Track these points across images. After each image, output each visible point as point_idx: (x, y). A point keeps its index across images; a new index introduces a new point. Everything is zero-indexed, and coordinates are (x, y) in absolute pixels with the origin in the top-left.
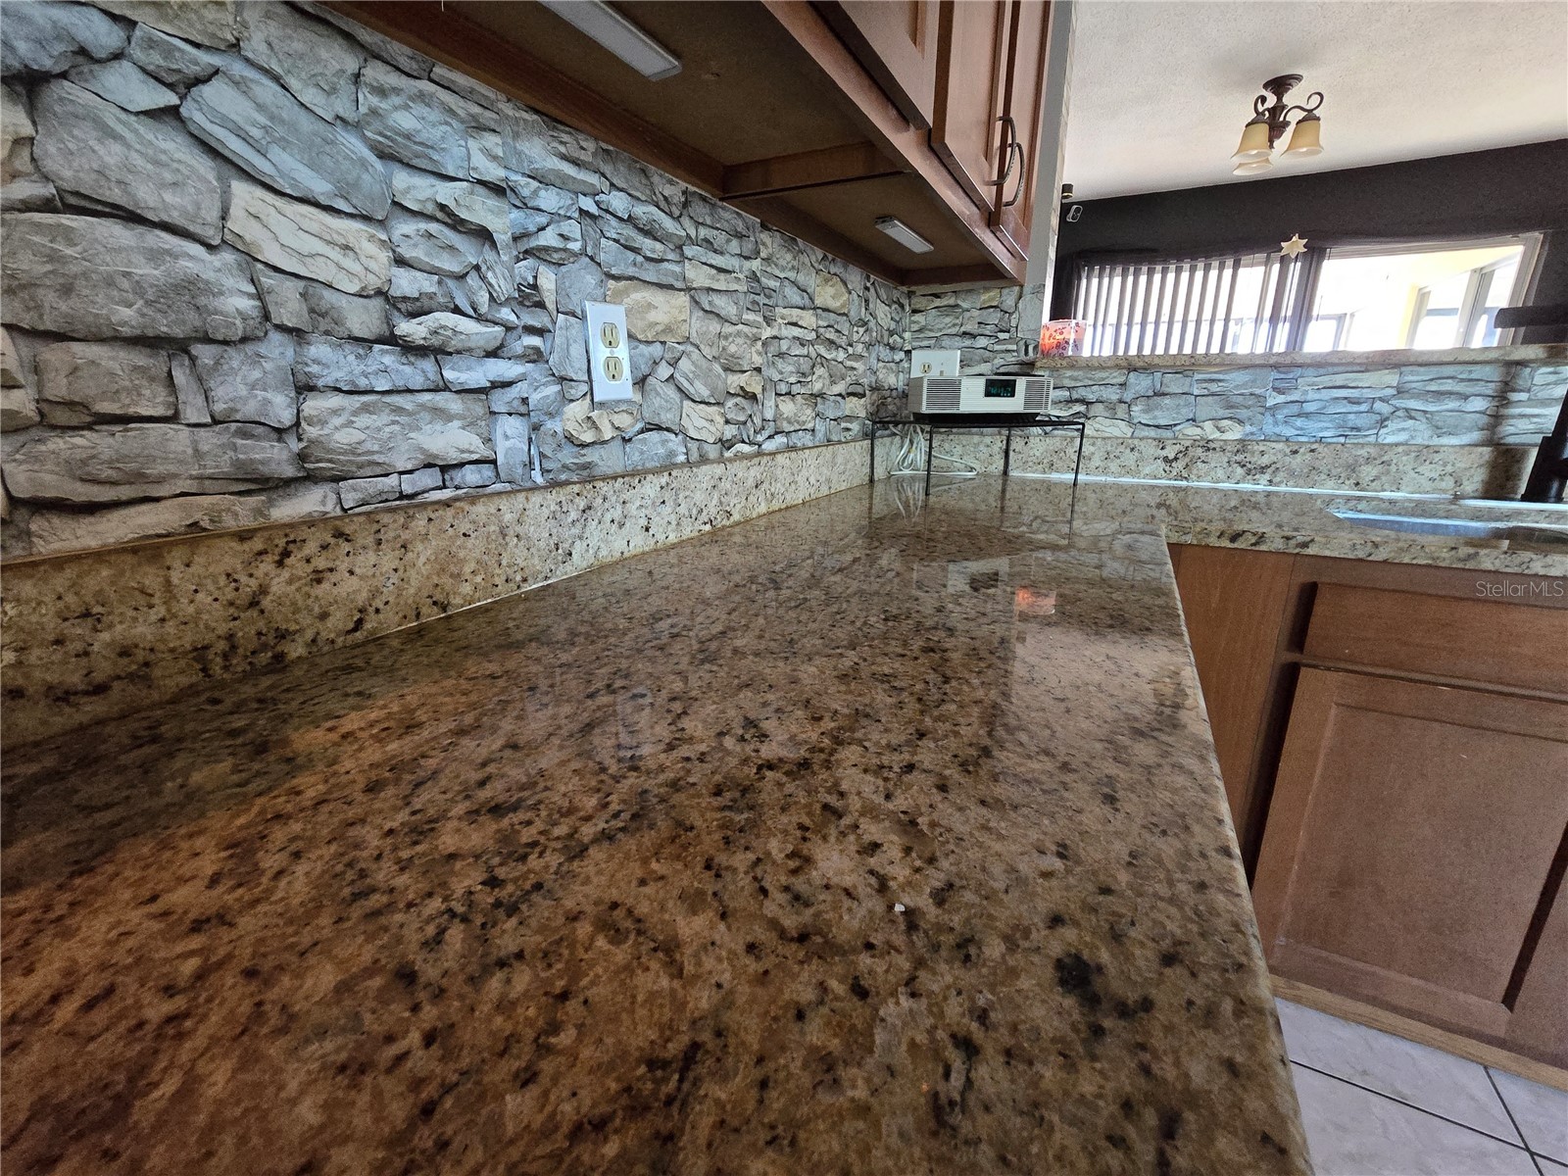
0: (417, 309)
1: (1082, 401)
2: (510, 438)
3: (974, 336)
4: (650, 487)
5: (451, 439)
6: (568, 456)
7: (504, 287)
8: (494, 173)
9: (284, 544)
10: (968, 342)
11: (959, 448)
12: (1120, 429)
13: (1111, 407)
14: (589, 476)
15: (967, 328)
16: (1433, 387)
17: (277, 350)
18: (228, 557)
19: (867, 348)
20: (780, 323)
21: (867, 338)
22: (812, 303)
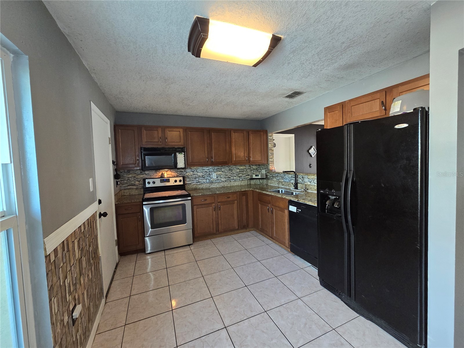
0: (204, 176)
2: (208, 181)
4: (217, 184)
5: (205, 181)
6: (211, 182)
7: (208, 174)
8: (208, 169)
9: (197, 185)
11: (263, 181)
13: (275, 177)
14: (213, 183)
17: (198, 178)
18: (196, 185)
19: (251, 171)
20: (234, 172)
21: (250, 170)
22: (239, 169)
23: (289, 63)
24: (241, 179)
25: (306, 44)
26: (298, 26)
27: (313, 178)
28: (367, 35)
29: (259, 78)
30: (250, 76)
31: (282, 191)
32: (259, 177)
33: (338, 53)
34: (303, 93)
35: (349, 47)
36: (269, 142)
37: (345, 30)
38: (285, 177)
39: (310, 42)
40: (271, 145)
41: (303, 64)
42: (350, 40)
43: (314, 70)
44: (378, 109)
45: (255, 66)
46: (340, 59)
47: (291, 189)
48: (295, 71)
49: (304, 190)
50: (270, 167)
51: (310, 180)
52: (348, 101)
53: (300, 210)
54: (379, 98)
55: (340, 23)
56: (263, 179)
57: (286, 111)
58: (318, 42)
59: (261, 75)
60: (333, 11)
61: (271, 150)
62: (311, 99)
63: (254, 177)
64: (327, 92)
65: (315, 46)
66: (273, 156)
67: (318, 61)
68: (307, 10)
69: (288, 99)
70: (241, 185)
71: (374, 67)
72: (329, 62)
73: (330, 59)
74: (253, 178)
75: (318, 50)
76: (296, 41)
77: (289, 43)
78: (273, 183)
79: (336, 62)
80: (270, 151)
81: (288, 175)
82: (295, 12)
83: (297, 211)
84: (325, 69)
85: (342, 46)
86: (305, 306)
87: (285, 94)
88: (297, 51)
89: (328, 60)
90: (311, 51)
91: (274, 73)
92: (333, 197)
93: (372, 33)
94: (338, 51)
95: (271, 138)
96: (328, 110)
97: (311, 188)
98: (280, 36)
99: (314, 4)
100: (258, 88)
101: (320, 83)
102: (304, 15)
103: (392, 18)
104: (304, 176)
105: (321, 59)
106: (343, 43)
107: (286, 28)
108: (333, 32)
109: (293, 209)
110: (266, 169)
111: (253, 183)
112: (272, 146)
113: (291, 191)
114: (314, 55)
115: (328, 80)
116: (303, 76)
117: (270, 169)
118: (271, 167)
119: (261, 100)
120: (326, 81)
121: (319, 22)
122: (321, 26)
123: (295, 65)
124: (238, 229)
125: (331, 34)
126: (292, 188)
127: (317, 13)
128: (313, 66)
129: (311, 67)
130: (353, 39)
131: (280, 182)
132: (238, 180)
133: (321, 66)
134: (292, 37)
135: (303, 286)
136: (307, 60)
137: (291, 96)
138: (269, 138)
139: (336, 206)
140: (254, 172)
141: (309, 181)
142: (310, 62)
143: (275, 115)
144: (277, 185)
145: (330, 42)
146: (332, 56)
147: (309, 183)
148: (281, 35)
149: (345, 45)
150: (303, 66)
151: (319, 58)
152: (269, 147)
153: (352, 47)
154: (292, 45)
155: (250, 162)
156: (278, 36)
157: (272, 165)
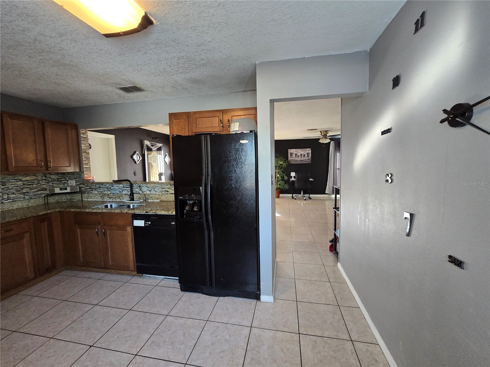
1: (91, 188)
3: (76, 178)
10: (76, 179)
11: (76, 196)
12: (96, 192)
13: (95, 189)
15: (75, 177)
16: (126, 186)
19: (47, 183)
20: (8, 185)
21: (47, 181)
22: (21, 180)
23: (146, 53)
24: (27, 197)
25: (173, 43)
26: (176, 22)
27: (153, 186)
28: (219, 63)
29: (96, 52)
30: (82, 42)
31: (111, 206)
32: (68, 190)
33: (195, 66)
34: (143, 91)
35: (204, 65)
36: (82, 142)
37: (209, 50)
38: (112, 188)
39: (178, 43)
40: (84, 146)
41: (160, 61)
42: (208, 60)
43: (167, 71)
44: (217, 125)
45: (108, 36)
46: (193, 72)
47: (124, 201)
48: (147, 64)
49: (144, 200)
50: (85, 176)
51: (150, 189)
52: (193, 113)
53: (150, 223)
54: (218, 117)
55: (208, 42)
56: (76, 193)
57: (111, 104)
58: (184, 47)
59: (101, 50)
60: (209, 29)
61: (85, 152)
62: (148, 100)
63: (57, 190)
64: (167, 97)
65: (180, 49)
66: (89, 161)
67: (175, 65)
68: (191, 13)
69: (122, 92)
70: (28, 207)
71: (212, 89)
72: (184, 70)
73: (185, 68)
74: (55, 193)
75: (181, 55)
76: (165, 34)
77: (158, 32)
78: (93, 197)
79: (188, 73)
80: (84, 154)
81: (118, 185)
82: (180, 7)
83: (146, 225)
84: (177, 75)
85: (200, 61)
86: (176, 319)
87: (120, 85)
88: (162, 45)
89: (184, 68)
90: (174, 52)
91: (121, 55)
92: (191, 202)
93: (223, 63)
94: (195, 64)
95: (84, 136)
96: (173, 116)
97: (151, 198)
98: (152, 19)
99: (199, 12)
100: (86, 64)
101: (165, 87)
102: (186, 16)
103: (238, 59)
104: (141, 185)
105: (178, 65)
106: (202, 59)
107: (163, 16)
108: (200, 46)
109: (139, 223)
110: (78, 179)
111: (54, 201)
112: (86, 148)
113: (126, 203)
114: (175, 57)
115: (174, 87)
116: (153, 73)
117: (85, 178)
118: (87, 176)
119: (82, 81)
120: (172, 86)
121: (194, 30)
122: (195, 35)
123: (151, 58)
124: (35, 278)
125: (198, 46)
126: (126, 200)
127: (197, 22)
128: (168, 68)
129: (165, 68)
130: (210, 61)
131: (104, 194)
132: (22, 199)
133: (175, 71)
134: (164, 29)
135: (165, 301)
136: (166, 59)
137: (127, 90)
138: (82, 136)
139: (196, 210)
140: (53, 184)
141: (148, 190)
142: (168, 62)
143: (93, 106)
144: (99, 199)
145: (193, 53)
146: (189, 66)
147: (148, 192)
148: (155, 19)
149: (202, 62)
150: (158, 63)
151: (177, 62)
152: (82, 148)
153: (206, 66)
154: (160, 37)
155: (49, 169)
156: (151, 18)
157: (88, 173)
